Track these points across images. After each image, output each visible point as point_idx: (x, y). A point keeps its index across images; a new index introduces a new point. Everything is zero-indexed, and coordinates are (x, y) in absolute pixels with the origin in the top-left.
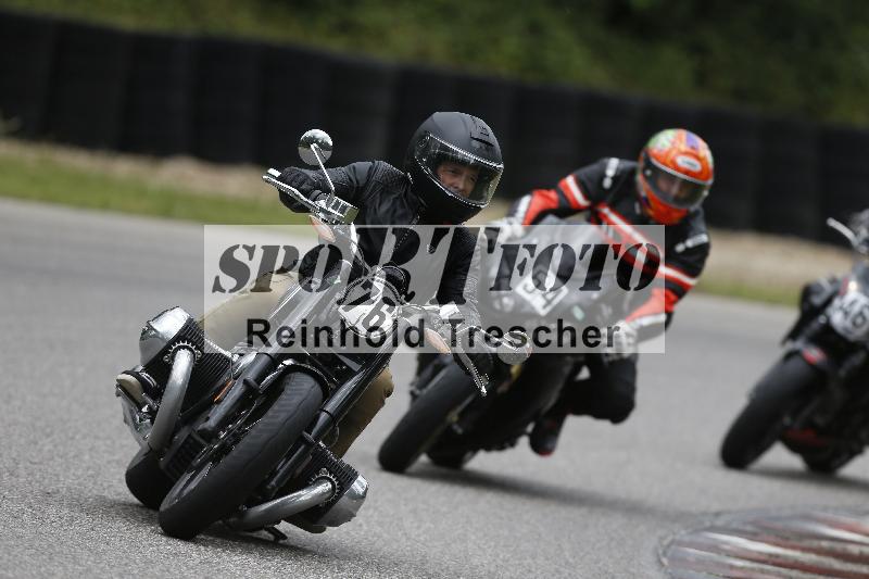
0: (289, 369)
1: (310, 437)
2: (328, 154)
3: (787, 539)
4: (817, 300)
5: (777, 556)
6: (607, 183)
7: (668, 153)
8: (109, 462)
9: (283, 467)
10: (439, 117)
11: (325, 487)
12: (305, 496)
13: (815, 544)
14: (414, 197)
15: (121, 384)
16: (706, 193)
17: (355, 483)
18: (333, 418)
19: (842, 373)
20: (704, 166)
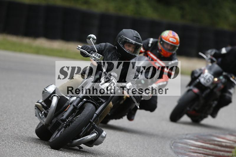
0: (86, 102)
1: (92, 121)
2: (95, 41)
3: (206, 141)
4: (196, 75)
5: (203, 146)
6: (150, 45)
7: (167, 37)
8: (22, 120)
9: (84, 129)
10: (124, 30)
11: (95, 135)
12: (89, 137)
13: (213, 142)
14: (117, 53)
15: (36, 106)
16: (177, 48)
17: (103, 133)
18: (98, 115)
19: (203, 95)
20: (177, 41)
